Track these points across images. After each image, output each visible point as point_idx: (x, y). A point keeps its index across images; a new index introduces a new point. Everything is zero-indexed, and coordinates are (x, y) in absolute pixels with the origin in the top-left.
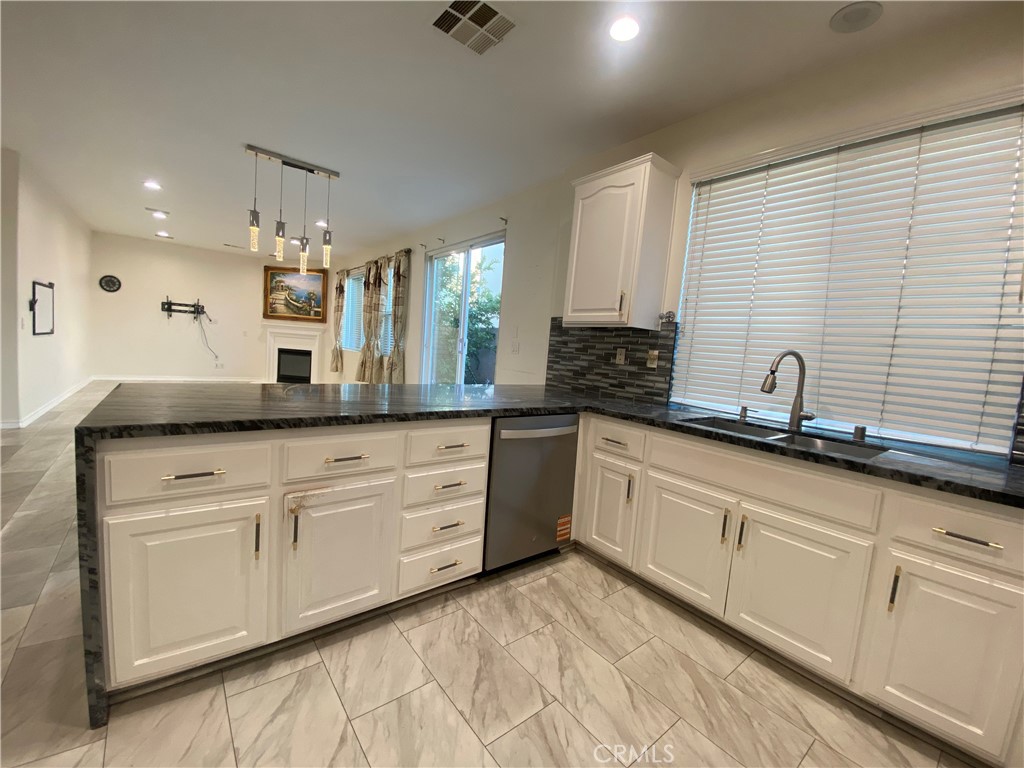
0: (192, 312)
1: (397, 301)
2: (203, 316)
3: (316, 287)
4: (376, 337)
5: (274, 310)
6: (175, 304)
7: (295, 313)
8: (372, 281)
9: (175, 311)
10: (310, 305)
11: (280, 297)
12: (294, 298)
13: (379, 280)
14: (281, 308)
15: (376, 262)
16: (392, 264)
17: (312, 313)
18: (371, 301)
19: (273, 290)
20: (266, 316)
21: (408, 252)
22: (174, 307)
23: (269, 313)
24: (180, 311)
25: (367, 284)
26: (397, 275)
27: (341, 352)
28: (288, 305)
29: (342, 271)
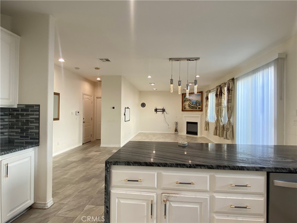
0: (162, 111)
1: (229, 101)
2: (165, 112)
3: (198, 99)
4: (221, 117)
5: (185, 108)
6: (158, 109)
7: (192, 109)
8: (218, 94)
9: (158, 111)
10: (197, 105)
11: (187, 103)
12: (191, 103)
13: (221, 93)
14: (187, 107)
15: (220, 86)
16: (226, 85)
17: (197, 108)
18: (218, 102)
19: (185, 101)
20: (183, 110)
21: (233, 79)
22: (157, 110)
23: (184, 110)
24: (159, 111)
25: (216, 95)
26: (228, 90)
27: (208, 123)
28: (189, 106)
29: (207, 91)
